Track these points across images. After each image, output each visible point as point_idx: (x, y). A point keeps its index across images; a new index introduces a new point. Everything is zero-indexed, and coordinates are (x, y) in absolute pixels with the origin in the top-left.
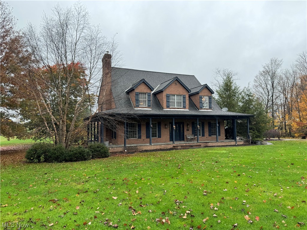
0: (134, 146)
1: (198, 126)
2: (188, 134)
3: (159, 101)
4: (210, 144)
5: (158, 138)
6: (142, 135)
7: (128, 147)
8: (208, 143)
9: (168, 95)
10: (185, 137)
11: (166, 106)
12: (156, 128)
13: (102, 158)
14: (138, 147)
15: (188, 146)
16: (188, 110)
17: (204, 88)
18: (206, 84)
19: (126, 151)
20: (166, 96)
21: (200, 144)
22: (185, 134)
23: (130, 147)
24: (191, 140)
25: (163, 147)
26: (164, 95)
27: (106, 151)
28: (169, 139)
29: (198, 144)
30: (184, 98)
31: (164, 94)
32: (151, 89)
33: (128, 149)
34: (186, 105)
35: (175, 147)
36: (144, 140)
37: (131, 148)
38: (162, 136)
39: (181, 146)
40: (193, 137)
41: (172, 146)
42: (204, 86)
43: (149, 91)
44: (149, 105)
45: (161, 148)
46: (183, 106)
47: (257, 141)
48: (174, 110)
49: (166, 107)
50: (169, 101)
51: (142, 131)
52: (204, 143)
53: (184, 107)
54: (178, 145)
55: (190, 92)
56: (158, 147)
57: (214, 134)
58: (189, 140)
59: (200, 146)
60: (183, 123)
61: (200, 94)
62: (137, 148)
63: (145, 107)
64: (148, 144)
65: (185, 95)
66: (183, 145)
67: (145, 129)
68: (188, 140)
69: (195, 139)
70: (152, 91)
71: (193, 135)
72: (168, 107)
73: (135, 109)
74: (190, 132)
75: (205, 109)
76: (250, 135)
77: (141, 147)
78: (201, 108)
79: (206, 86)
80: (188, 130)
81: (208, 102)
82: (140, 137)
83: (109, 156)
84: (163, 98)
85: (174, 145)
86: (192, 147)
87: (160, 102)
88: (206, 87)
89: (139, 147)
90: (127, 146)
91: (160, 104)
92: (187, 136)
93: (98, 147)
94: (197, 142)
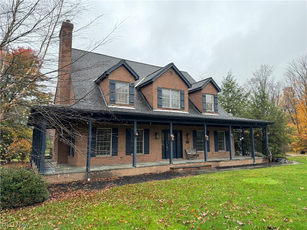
0: (105, 170)
1: (206, 136)
2: (188, 148)
3: (145, 98)
4: (222, 164)
5: (144, 154)
6: (119, 150)
7: (93, 172)
8: (220, 161)
9: (160, 88)
10: (184, 152)
11: (157, 105)
12: (142, 138)
13: (26, 206)
14: (112, 171)
15: (193, 167)
16: (187, 113)
17: (208, 82)
18: (211, 78)
19: (89, 180)
20: (157, 91)
21: (210, 164)
22: (184, 148)
23: (98, 171)
24: (192, 157)
25: (154, 170)
26: (154, 88)
27: (37, 189)
28: (161, 156)
29: (207, 164)
30: (182, 94)
31: (155, 86)
32: (135, 77)
33: (93, 176)
34: (184, 106)
35: (174, 170)
36: (121, 158)
37: (99, 173)
38: (150, 151)
39: (183, 168)
40: (195, 153)
41: (169, 168)
42: (208, 79)
43: (132, 80)
44: (132, 101)
45: (152, 172)
46: (181, 107)
47: (280, 158)
48: (168, 111)
49: (157, 107)
50: (161, 97)
51: (119, 143)
52: (215, 163)
53: (183, 108)
54: (178, 166)
55: (190, 86)
56: (147, 171)
57: (221, 148)
58: (190, 157)
59: (209, 167)
60: (181, 132)
61: (203, 91)
62: (111, 173)
63: (125, 105)
64: (130, 166)
65: (183, 91)
66: (185, 165)
67: (125, 140)
68: (188, 157)
69: (198, 155)
70: (136, 80)
71: (195, 150)
72: (160, 106)
73: (110, 106)
74: (191, 144)
75: (209, 112)
76: (270, 150)
77: (117, 171)
78: (204, 110)
79: (211, 80)
80: (187, 142)
81: (213, 103)
82: (115, 154)
83: (44, 200)
84: (152, 93)
85: (172, 166)
86: (199, 169)
87: (147, 99)
88: (211, 82)
89: (114, 171)
90: (91, 170)
91: (148, 103)
92: (187, 151)
93: (15, 180)
94: (205, 160)
